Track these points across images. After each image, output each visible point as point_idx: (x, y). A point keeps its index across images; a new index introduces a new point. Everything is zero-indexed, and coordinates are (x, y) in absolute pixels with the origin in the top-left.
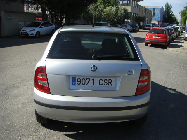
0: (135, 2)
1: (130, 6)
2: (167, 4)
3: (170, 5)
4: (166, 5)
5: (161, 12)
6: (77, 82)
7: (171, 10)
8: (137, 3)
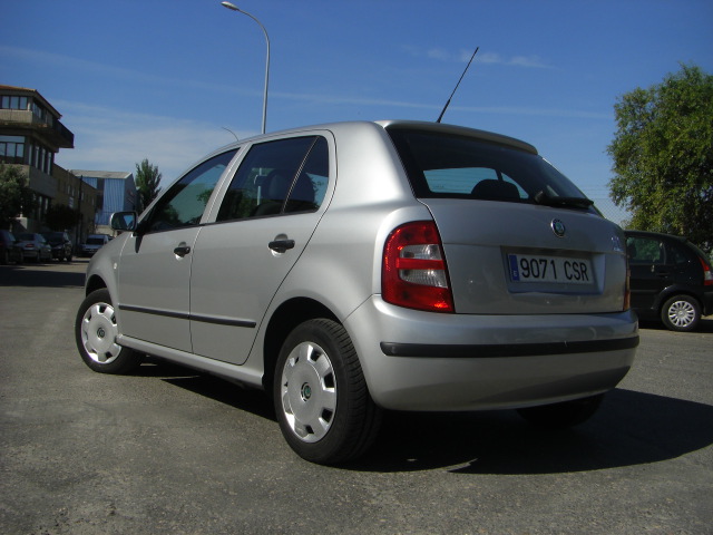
0: (44, 151)
1: (27, 164)
2: (143, 167)
3: (156, 170)
4: (139, 172)
5: (127, 192)
6: (521, 270)
7: (158, 188)
8: (50, 154)
